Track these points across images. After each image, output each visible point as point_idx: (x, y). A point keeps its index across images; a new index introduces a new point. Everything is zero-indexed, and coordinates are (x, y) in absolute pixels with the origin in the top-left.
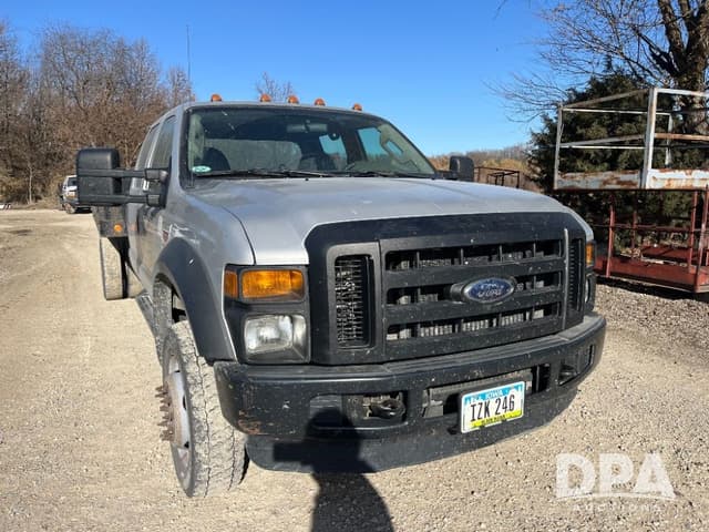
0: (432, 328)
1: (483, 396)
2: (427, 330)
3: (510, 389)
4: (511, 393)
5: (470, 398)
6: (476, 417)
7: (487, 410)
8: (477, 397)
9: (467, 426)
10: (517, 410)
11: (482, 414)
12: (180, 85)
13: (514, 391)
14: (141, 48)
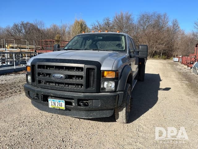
1: (54, 101)
5: (50, 100)
6: (52, 105)
8: (52, 100)
9: (50, 106)
10: (63, 107)
11: (54, 105)
12: (175, 24)
13: (62, 102)
14: (165, 15)
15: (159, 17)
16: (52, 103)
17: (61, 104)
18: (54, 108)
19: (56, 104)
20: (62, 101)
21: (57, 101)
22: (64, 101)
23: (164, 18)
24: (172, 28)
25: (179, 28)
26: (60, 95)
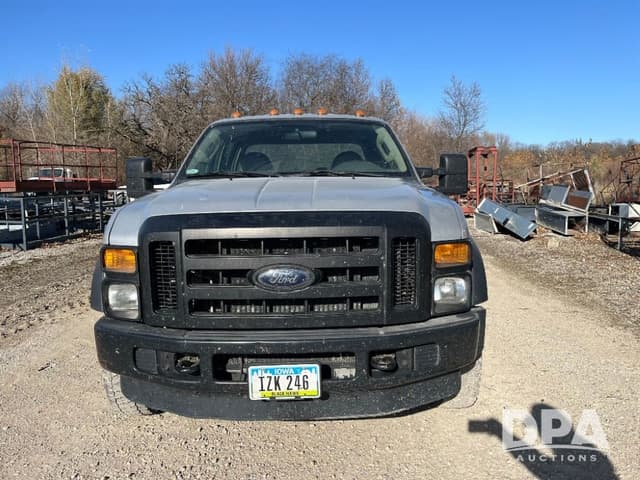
0: (248, 307)
1: (272, 371)
2: (244, 308)
3: (301, 369)
4: (303, 373)
5: (257, 371)
6: (265, 388)
7: (277, 383)
8: (266, 371)
9: (256, 394)
10: (314, 389)
11: (272, 386)
12: (387, 93)
13: (308, 373)
14: (358, 66)
15: (343, 71)
16: (266, 382)
17: (307, 380)
18: (272, 398)
19: (284, 383)
20: (310, 369)
21: (285, 371)
22: (318, 366)
23: (358, 73)
24: (379, 104)
25: (397, 104)
26: (300, 345)
